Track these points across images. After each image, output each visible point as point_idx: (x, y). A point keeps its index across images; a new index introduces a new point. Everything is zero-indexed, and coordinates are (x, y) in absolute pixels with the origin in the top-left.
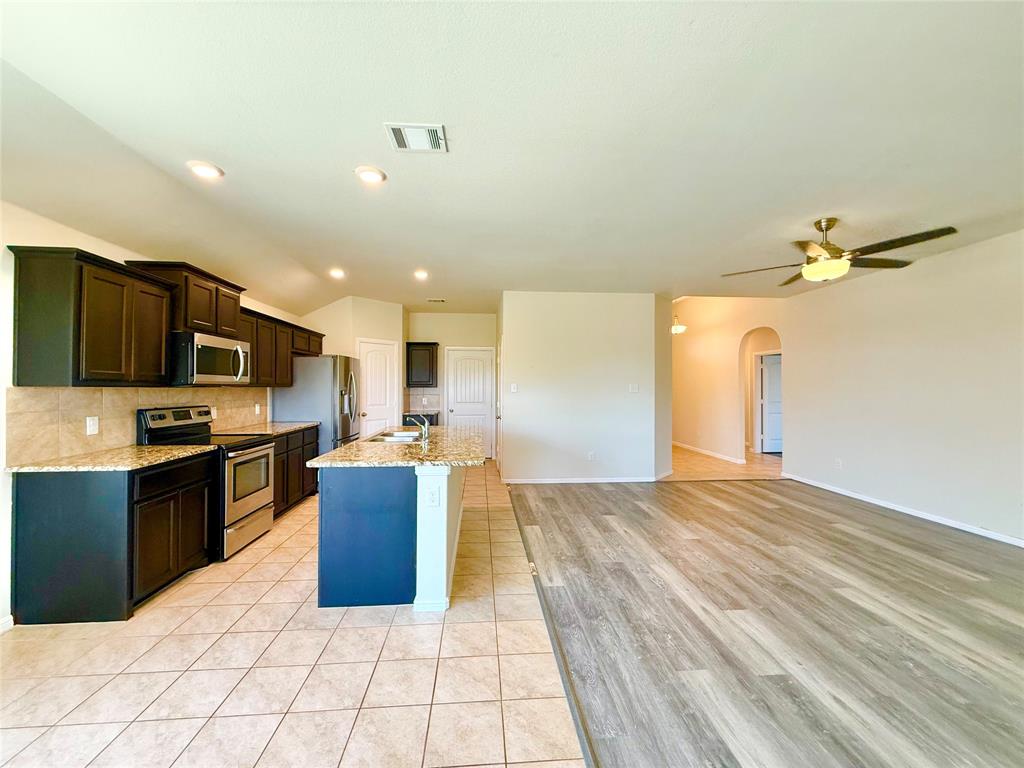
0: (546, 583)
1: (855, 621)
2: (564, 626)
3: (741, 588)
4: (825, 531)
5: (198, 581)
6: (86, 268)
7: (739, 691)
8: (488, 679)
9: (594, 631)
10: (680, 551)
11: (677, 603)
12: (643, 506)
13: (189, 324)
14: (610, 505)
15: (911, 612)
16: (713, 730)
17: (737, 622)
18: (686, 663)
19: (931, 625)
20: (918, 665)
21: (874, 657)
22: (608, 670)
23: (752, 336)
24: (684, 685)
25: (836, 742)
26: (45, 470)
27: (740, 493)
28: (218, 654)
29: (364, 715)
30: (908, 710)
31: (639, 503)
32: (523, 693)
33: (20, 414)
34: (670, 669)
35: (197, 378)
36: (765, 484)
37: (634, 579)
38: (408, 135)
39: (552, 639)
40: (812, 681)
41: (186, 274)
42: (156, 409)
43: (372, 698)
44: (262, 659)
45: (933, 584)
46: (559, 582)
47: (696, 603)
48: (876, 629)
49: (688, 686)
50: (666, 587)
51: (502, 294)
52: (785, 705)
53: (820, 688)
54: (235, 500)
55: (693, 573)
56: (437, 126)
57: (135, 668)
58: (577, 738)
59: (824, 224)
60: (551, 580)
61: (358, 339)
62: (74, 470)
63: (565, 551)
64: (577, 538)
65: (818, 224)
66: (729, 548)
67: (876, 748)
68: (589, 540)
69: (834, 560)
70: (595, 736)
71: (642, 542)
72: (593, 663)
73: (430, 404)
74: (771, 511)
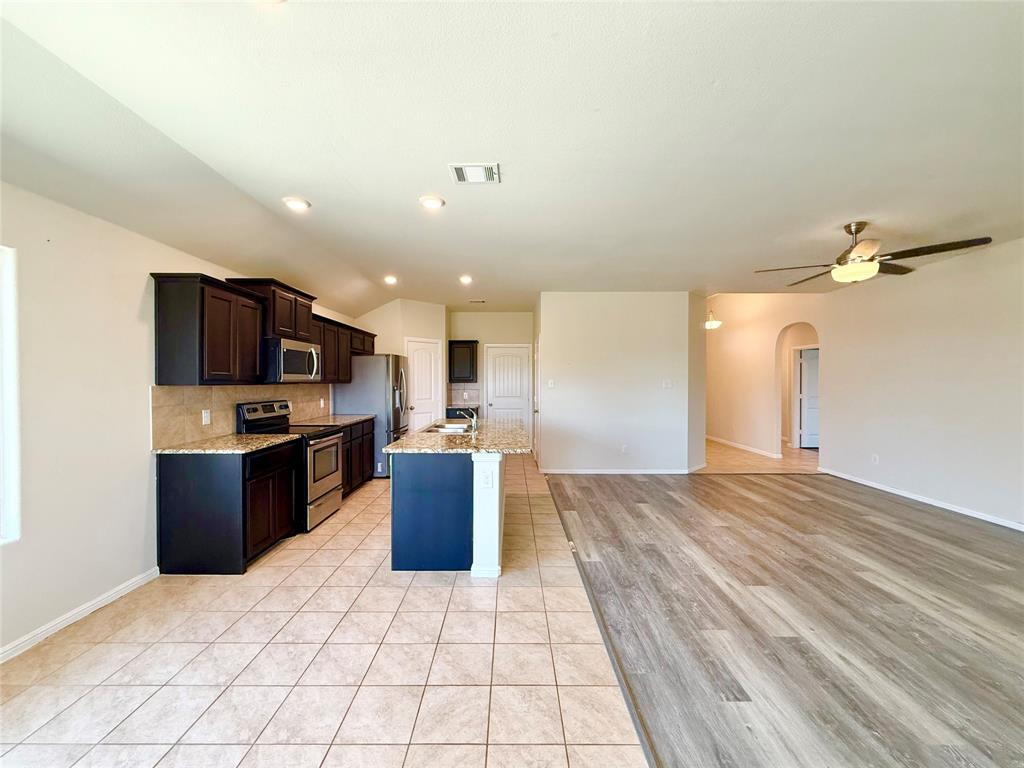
0: (584, 558)
1: (871, 599)
2: (601, 592)
3: (765, 568)
4: (856, 523)
5: (290, 547)
6: (208, 289)
7: (754, 646)
8: (539, 629)
9: (628, 597)
10: (710, 536)
11: (704, 579)
12: (676, 496)
13: (277, 332)
14: (644, 495)
15: (928, 593)
16: (729, 673)
17: (758, 595)
18: (709, 625)
19: (944, 605)
20: (923, 635)
21: (884, 628)
22: (640, 626)
23: (789, 331)
24: (706, 640)
25: (836, 686)
26: (181, 452)
27: (771, 485)
28: (319, 601)
29: (441, 648)
30: (905, 668)
31: (671, 493)
32: (568, 640)
33: (161, 407)
34: (694, 629)
35: (284, 377)
36: (798, 477)
37: (665, 559)
38: (468, 173)
39: (591, 602)
40: (821, 643)
41: (273, 288)
42: (250, 403)
43: (445, 637)
44: (354, 606)
45: (956, 572)
46: (595, 558)
47: (720, 578)
48: (890, 606)
49: (709, 641)
50: (694, 565)
51: (539, 294)
52: (795, 659)
53: (829, 649)
54: (314, 482)
55: (720, 555)
56: (493, 165)
57: (259, 608)
58: (613, 672)
59: (853, 228)
60: (589, 556)
61: (406, 339)
62: (203, 452)
63: (601, 533)
64: (613, 523)
65: (848, 228)
66: (757, 535)
67: (871, 693)
68: (622, 523)
69: (860, 548)
70: (629, 672)
71: (673, 527)
72: (627, 621)
73: (471, 398)
74: (803, 503)
